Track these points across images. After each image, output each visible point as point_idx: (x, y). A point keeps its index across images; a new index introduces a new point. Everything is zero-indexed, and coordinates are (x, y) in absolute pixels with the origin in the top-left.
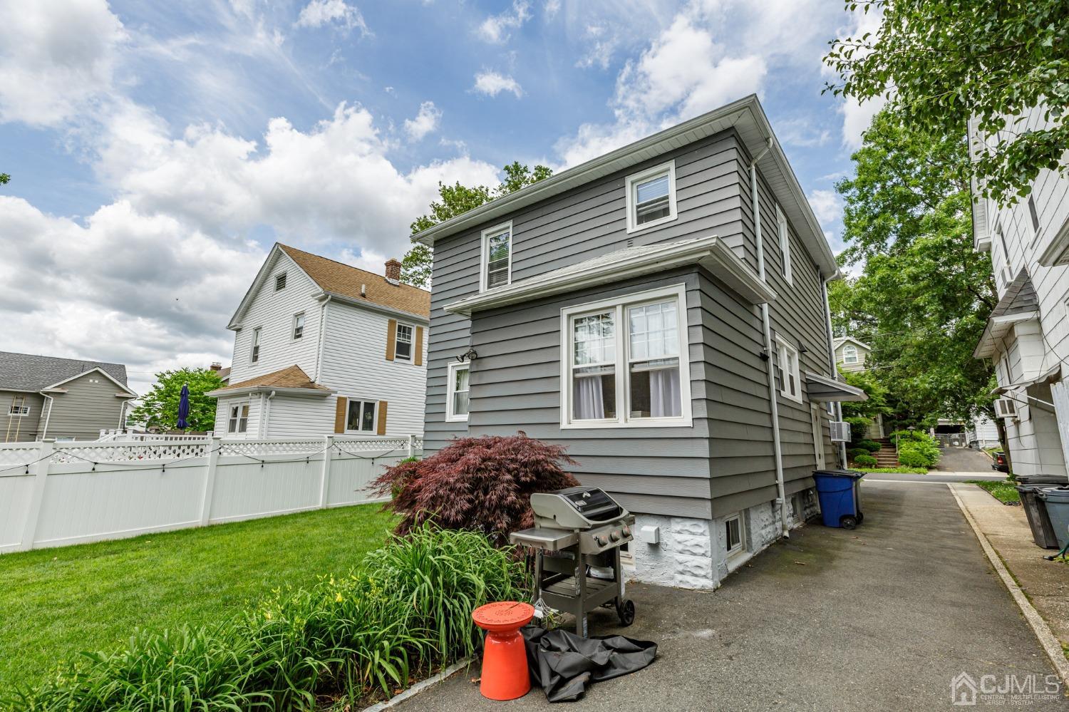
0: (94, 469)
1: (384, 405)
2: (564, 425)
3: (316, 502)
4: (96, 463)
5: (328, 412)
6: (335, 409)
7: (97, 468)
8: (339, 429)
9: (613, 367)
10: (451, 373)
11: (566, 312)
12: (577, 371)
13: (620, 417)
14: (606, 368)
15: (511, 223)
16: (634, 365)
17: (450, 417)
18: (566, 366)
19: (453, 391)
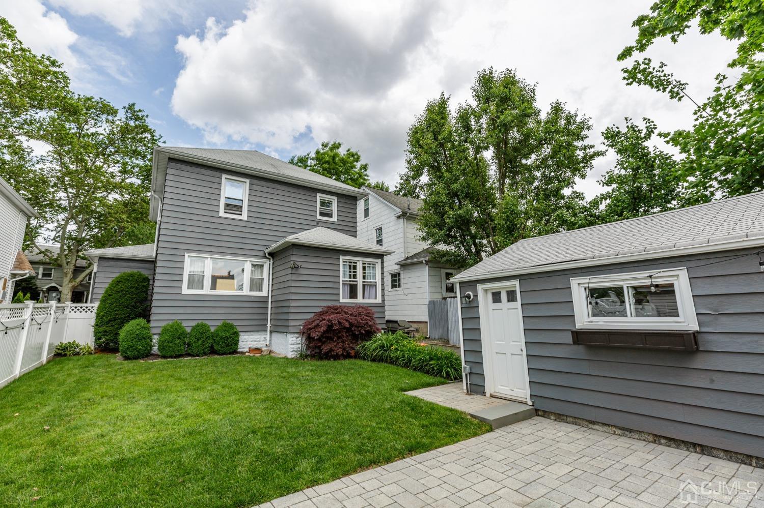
2: (341, 301)
9: (356, 281)
10: (187, 260)
11: (342, 257)
12: (343, 281)
13: (360, 300)
14: (353, 281)
15: (248, 181)
16: (363, 282)
17: (185, 290)
18: (341, 279)
19: (188, 273)
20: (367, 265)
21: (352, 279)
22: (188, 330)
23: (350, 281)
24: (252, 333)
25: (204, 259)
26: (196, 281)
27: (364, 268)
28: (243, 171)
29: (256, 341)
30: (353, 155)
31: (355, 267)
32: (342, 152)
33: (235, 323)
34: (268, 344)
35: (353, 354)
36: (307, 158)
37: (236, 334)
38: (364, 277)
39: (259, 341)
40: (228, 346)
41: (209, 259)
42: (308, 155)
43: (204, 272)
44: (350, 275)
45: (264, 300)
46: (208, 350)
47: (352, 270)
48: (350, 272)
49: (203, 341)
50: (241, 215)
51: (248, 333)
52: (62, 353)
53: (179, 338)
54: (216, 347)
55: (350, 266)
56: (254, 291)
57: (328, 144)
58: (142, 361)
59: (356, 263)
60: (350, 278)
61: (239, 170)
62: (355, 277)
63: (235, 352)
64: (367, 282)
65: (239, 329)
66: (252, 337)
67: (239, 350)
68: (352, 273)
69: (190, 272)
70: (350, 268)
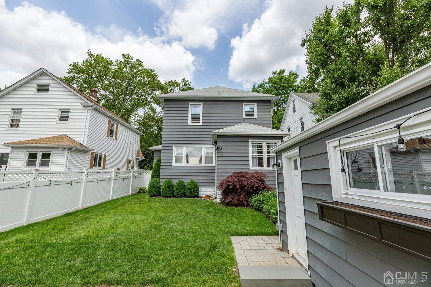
0: (50, 184)
1: (105, 156)
2: (250, 169)
3: (109, 197)
4: (51, 181)
5: (87, 159)
6: (90, 157)
7: (51, 183)
8: (91, 167)
9: (262, 156)
10: (174, 149)
11: (250, 141)
12: (252, 156)
13: (265, 167)
14: (260, 156)
15: (202, 103)
16: (267, 156)
17: (174, 164)
18: (251, 154)
19: (175, 155)
20: (270, 145)
21: (259, 154)
22: (175, 184)
23: (258, 156)
24: (208, 187)
25: (182, 147)
26: (178, 159)
27: (268, 147)
28: (199, 98)
29: (210, 191)
30: (293, 75)
31: (261, 147)
32: (286, 74)
33: (196, 181)
34: (215, 193)
35: (245, 204)
36: (263, 84)
37: (197, 187)
38: (268, 153)
39: (212, 191)
40: (191, 193)
41: (184, 147)
42: (263, 81)
43: (182, 154)
44: (258, 152)
45: (213, 169)
46: (183, 195)
47: (259, 148)
48: (258, 149)
49: (180, 190)
50: (199, 122)
51: (205, 187)
52: (141, 191)
53: (169, 188)
54: (187, 194)
55: (258, 146)
56: (207, 163)
57: (276, 72)
58: (154, 198)
59: (262, 143)
60: (258, 153)
61: (196, 98)
62: (261, 153)
63: (197, 196)
64: (272, 156)
65: (199, 184)
66: (207, 189)
67: (199, 196)
68: (259, 151)
69: (176, 154)
70: (258, 147)
